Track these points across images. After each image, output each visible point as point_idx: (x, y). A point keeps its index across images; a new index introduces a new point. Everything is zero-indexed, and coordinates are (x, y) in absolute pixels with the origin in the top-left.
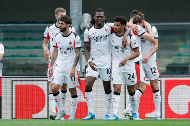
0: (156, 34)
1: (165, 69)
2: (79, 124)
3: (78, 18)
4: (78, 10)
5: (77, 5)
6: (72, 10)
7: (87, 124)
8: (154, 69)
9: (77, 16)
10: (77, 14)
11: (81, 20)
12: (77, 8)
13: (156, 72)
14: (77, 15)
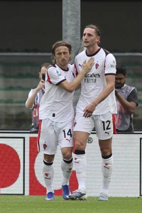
0: (112, 66)
4: (74, 31)
5: (73, 23)
6: (66, 31)
8: (108, 123)
9: (73, 40)
10: (73, 37)
11: (79, 47)
12: (72, 27)
13: (110, 128)
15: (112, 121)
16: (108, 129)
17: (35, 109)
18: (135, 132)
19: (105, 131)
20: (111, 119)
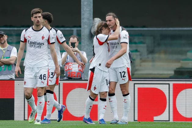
1: (173, 73)
2: (89, 126)
3: (89, 22)
4: (89, 15)
7: (97, 126)
8: (124, 73)
11: (92, 25)
13: (125, 77)
14: (88, 19)
15: (127, 71)
16: (123, 77)
17: (66, 65)
18: (132, 79)
19: (122, 78)
20: (126, 71)
